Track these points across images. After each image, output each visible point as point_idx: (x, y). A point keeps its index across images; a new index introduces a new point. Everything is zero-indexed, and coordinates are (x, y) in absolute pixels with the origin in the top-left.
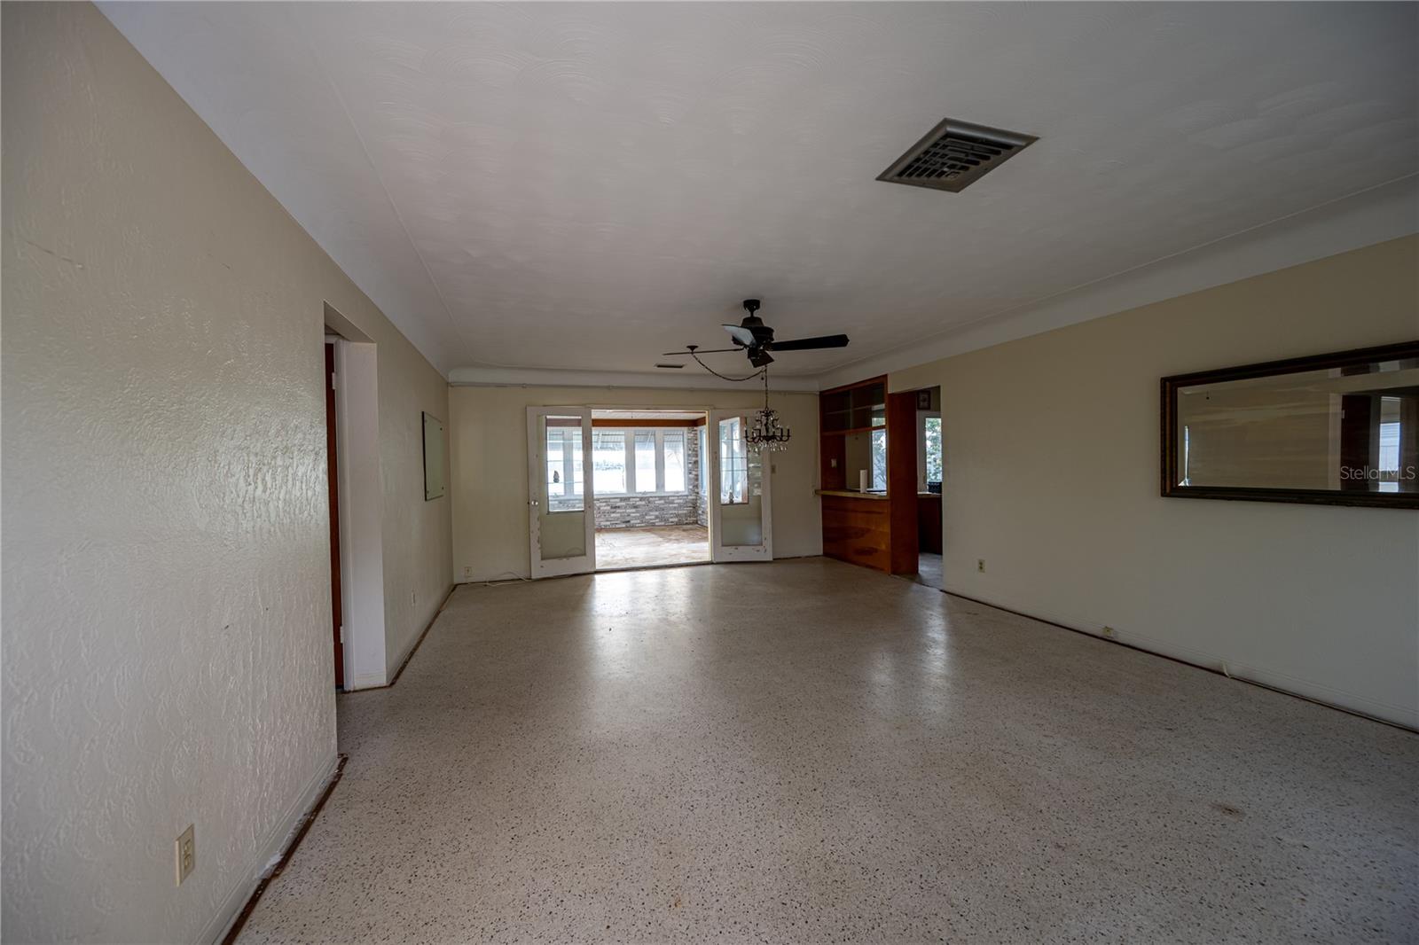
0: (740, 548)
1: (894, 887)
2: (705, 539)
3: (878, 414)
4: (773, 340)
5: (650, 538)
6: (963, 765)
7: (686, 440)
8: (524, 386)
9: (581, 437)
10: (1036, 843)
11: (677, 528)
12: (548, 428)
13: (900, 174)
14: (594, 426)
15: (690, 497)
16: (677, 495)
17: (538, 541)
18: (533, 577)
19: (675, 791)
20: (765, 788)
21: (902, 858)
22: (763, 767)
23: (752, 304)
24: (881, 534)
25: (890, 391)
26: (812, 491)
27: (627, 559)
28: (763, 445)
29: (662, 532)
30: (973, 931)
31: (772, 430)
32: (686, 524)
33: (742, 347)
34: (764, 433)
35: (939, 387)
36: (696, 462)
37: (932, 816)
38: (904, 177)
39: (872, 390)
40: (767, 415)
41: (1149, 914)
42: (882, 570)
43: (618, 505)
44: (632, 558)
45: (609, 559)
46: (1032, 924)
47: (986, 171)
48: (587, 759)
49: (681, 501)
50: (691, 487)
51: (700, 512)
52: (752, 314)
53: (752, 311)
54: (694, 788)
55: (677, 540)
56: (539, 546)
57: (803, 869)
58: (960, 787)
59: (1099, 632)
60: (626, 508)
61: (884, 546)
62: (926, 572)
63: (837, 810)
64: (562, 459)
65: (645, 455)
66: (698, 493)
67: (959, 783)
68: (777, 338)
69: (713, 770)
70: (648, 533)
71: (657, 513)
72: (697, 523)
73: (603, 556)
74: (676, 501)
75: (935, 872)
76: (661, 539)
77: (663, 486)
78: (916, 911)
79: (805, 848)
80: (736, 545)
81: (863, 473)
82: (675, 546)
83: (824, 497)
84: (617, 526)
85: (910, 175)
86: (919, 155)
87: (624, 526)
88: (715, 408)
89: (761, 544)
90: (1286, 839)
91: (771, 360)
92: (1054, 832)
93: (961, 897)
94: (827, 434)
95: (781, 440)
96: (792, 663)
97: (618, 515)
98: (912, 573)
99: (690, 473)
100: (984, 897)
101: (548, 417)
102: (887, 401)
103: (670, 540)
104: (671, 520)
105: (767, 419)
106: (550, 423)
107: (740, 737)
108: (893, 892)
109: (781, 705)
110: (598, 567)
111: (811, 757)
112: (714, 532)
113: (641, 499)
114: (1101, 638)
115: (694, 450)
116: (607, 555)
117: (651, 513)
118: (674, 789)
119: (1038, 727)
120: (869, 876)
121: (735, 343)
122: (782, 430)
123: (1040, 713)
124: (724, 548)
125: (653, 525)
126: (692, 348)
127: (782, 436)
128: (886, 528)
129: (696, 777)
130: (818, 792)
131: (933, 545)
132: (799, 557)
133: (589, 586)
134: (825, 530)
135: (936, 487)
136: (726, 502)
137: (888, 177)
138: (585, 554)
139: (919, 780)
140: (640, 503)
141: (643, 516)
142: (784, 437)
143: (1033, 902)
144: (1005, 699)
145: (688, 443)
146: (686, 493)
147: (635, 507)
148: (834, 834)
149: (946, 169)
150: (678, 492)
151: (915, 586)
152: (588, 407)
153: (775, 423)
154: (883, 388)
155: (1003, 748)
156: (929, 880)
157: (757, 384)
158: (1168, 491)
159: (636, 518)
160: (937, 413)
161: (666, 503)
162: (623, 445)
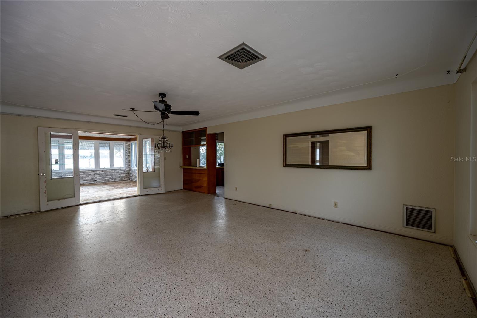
0: (151, 189)
1: (230, 307)
2: (136, 186)
3: (204, 140)
4: (171, 110)
5: (108, 187)
6: (242, 255)
7: (124, 147)
8: (36, 117)
9: (72, 144)
10: (267, 275)
11: (120, 182)
12: (52, 139)
13: (226, 58)
14: (79, 139)
15: (126, 170)
16: (120, 169)
17: (45, 193)
18: (42, 210)
19: (137, 298)
20: (177, 284)
21: (231, 295)
22: (175, 276)
23: (163, 95)
24: (205, 181)
25: (208, 133)
26: (179, 166)
27: (96, 197)
28: (162, 150)
29: (113, 184)
30: (257, 313)
31: (165, 144)
32: (125, 180)
33: (158, 111)
34: (162, 145)
35: (224, 132)
36: (129, 156)
37: (237, 276)
38: (227, 59)
39: (202, 132)
40: (164, 138)
41: (298, 287)
42: (205, 193)
43: (90, 173)
44: (99, 197)
45: (86, 198)
46: (272, 303)
47: (251, 64)
48: (86, 297)
49: (122, 171)
50: (127, 166)
51: (131, 175)
52: (163, 99)
53: (163, 98)
54: (146, 294)
55: (121, 188)
56: (46, 195)
57: (197, 313)
58: (243, 263)
59: (268, 206)
60: (94, 175)
61: (205, 184)
62: (218, 192)
63: (206, 284)
64: (58, 153)
65: (105, 153)
66: (130, 168)
67: (242, 262)
68: (173, 109)
69: (153, 283)
70: (107, 185)
71: (110, 177)
72: (129, 180)
73: (83, 197)
74: (119, 171)
75: (242, 296)
76: (113, 187)
77: (114, 165)
78: (239, 313)
79: (197, 304)
80: (150, 188)
81: (198, 160)
82: (120, 190)
83: (184, 169)
84: (89, 183)
85: (229, 59)
86: (233, 53)
87: (93, 182)
88: (141, 135)
89: (160, 187)
90: (319, 255)
91: (169, 118)
92: (271, 270)
93: (251, 302)
94: (186, 146)
95: (169, 148)
96: (179, 231)
97: (91, 178)
98: (214, 193)
99: (126, 160)
100: (257, 299)
101: (52, 133)
102: (206, 136)
103: (118, 187)
104: (117, 179)
105: (164, 140)
106: (52, 136)
107: (163, 266)
108: (231, 309)
109: (177, 248)
110: (81, 202)
111: (192, 266)
112: (140, 183)
113: (102, 171)
114: (269, 208)
115: (128, 151)
116: (86, 196)
117: (107, 177)
118: (136, 297)
119: (259, 238)
120: (221, 306)
121: (155, 109)
122: (170, 144)
123: (259, 233)
124: (145, 189)
125: (109, 181)
126: (133, 109)
127: (170, 146)
128: (206, 179)
129: (146, 288)
130: (197, 279)
131: (222, 183)
132: (175, 191)
133: (77, 211)
134: (184, 180)
135: (222, 165)
136: (145, 171)
137: (222, 58)
138: (74, 197)
139: (230, 264)
140: (102, 172)
141: (104, 178)
142: (171, 146)
143: (271, 296)
144: (249, 230)
145: (126, 148)
146: (125, 168)
147: (99, 174)
148: (206, 294)
149: (240, 60)
150: (121, 168)
151: (216, 197)
152: (77, 130)
153: (167, 141)
154: (206, 131)
155: (252, 246)
156: (241, 300)
157: (160, 127)
158: (285, 165)
159: (99, 179)
160: (222, 141)
161: (115, 172)
162: (93, 148)
